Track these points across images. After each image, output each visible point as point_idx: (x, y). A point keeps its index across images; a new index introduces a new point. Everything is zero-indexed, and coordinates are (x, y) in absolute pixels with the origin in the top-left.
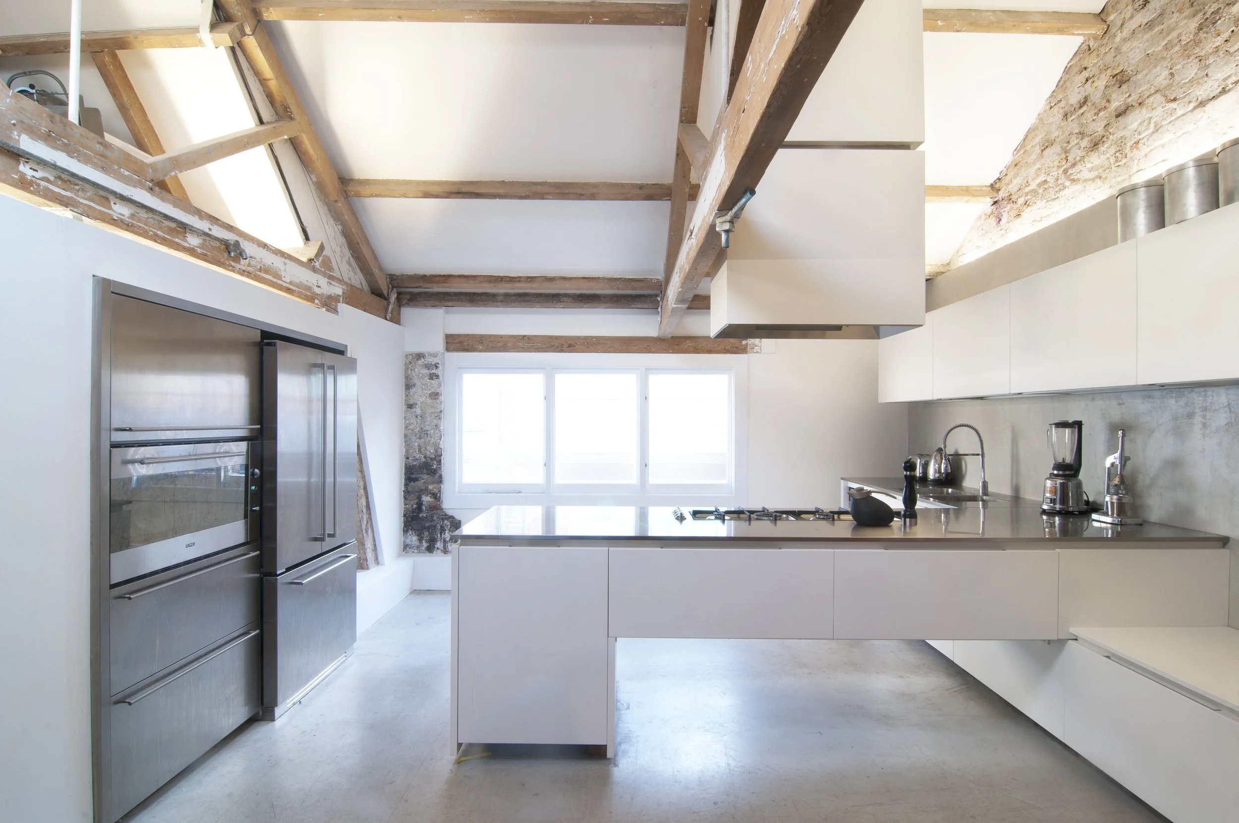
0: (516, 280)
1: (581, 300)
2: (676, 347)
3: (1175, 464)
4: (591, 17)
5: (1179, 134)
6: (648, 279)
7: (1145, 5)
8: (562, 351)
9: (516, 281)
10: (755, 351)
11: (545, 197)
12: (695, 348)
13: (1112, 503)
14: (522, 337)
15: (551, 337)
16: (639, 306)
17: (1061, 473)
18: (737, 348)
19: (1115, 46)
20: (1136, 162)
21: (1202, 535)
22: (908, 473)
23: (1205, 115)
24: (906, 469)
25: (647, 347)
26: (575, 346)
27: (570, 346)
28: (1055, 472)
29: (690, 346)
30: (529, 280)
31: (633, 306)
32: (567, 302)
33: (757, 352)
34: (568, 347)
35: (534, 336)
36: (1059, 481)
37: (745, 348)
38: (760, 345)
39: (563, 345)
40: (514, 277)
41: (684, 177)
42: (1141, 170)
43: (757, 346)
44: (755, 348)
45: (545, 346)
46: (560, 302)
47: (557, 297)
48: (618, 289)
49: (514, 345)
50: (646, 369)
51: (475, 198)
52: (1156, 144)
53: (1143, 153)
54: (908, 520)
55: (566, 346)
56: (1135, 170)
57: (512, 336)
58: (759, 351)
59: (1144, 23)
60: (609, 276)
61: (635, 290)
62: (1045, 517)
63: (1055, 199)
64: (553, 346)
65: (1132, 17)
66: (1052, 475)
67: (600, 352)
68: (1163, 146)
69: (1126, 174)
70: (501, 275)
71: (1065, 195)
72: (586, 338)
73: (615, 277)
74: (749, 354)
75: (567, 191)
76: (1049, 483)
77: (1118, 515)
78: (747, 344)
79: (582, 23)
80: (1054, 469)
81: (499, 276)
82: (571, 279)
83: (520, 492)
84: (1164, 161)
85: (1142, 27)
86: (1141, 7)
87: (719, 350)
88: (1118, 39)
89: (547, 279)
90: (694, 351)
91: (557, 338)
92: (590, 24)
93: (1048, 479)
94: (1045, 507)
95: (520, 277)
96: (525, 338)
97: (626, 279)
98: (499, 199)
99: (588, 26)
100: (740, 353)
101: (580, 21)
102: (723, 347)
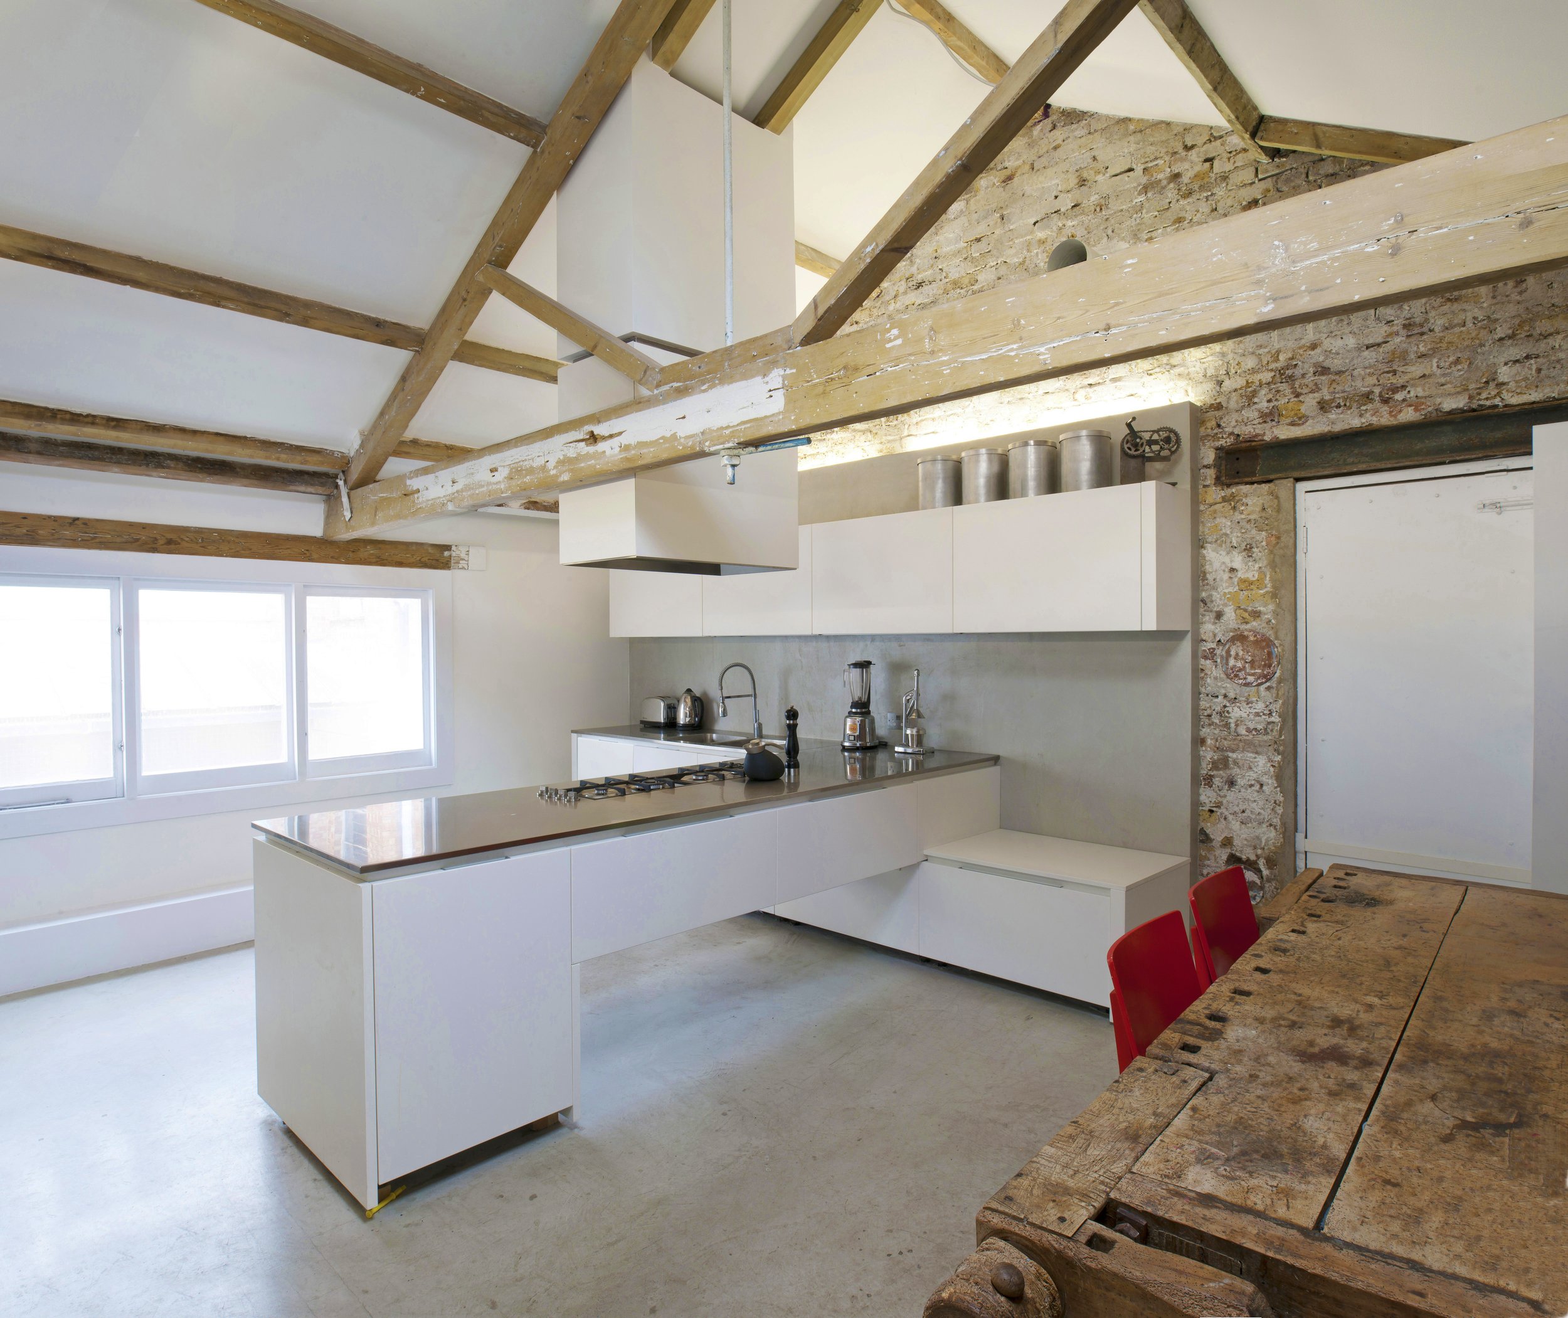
0: (86, 420)
1: (201, 469)
2: (351, 554)
3: (949, 698)
4: (422, 89)
5: (949, 413)
6: (326, 450)
7: (919, 287)
8: (154, 550)
9: (87, 423)
10: (460, 566)
11: (223, 303)
12: (378, 558)
13: (912, 735)
14: (70, 521)
15: (131, 525)
16: (302, 488)
17: (859, 710)
18: (437, 560)
19: (887, 313)
20: (906, 426)
21: (976, 758)
22: (791, 722)
23: (971, 404)
24: (788, 718)
25: (306, 552)
26: (179, 544)
27: (170, 542)
28: (854, 710)
29: (372, 554)
30: (113, 424)
31: (291, 487)
32: (175, 468)
33: (463, 568)
34: (166, 544)
35: (97, 520)
36: (858, 719)
37: (448, 561)
38: (466, 559)
39: (156, 539)
40: (80, 415)
41: (460, 329)
42: (911, 435)
43: (463, 559)
44: (461, 562)
45: (118, 540)
46: (163, 467)
47: (154, 457)
48: (278, 459)
49: (53, 534)
50: (304, 586)
51: (82, 274)
52: (928, 416)
53: (915, 421)
54: (792, 770)
55: (161, 542)
56: (906, 433)
57: (50, 517)
58: (466, 568)
59: (917, 304)
60: (262, 438)
61: (305, 464)
62: (846, 754)
63: (820, 440)
64: (137, 540)
65: (905, 293)
66: (850, 713)
67: (226, 556)
68: (933, 419)
69: (897, 435)
70: (51, 406)
71: (832, 439)
72: (200, 531)
73: (273, 439)
74: (454, 570)
75: (262, 303)
76: (849, 721)
77: (917, 746)
78: (450, 556)
79: (407, 91)
80: (852, 707)
81: (47, 409)
82: (195, 432)
83: (68, 801)
84: (933, 432)
85: (915, 306)
86: (914, 287)
87: (413, 563)
88: (891, 307)
89: (150, 426)
90: (377, 562)
91: (144, 526)
92: (417, 96)
93: (847, 717)
94: (847, 744)
95: (94, 416)
96: (77, 522)
97: (291, 445)
98: (131, 286)
99: (414, 98)
100: (441, 569)
101: (405, 87)
102: (418, 559)
